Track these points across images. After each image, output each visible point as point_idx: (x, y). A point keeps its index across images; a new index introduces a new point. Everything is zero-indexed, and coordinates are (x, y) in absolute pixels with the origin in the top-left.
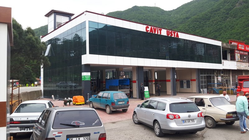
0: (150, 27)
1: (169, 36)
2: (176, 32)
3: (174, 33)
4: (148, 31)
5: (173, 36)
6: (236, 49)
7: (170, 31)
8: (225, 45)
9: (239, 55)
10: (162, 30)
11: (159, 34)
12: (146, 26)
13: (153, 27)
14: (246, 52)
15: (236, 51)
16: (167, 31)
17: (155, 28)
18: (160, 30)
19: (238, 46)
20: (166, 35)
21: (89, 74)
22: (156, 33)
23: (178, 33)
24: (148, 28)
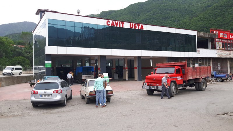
0: (111, 21)
1: (133, 28)
2: (141, 25)
3: (139, 26)
4: (109, 24)
5: (137, 28)
6: (217, 37)
7: (134, 24)
8: (202, 34)
9: (220, 43)
10: (124, 23)
11: (121, 26)
12: (107, 20)
13: (114, 21)
14: (231, 40)
15: (217, 40)
16: (130, 24)
17: (117, 22)
18: (123, 24)
19: (219, 35)
20: (129, 27)
21: (50, 62)
22: (118, 26)
23: (143, 25)
24: (109, 22)
